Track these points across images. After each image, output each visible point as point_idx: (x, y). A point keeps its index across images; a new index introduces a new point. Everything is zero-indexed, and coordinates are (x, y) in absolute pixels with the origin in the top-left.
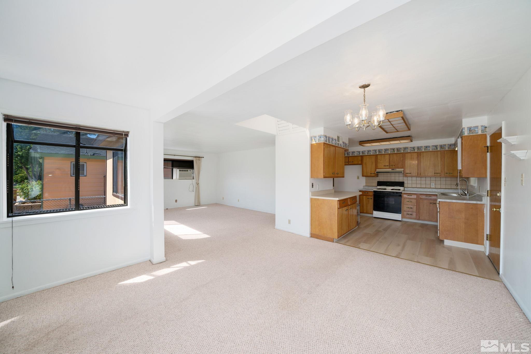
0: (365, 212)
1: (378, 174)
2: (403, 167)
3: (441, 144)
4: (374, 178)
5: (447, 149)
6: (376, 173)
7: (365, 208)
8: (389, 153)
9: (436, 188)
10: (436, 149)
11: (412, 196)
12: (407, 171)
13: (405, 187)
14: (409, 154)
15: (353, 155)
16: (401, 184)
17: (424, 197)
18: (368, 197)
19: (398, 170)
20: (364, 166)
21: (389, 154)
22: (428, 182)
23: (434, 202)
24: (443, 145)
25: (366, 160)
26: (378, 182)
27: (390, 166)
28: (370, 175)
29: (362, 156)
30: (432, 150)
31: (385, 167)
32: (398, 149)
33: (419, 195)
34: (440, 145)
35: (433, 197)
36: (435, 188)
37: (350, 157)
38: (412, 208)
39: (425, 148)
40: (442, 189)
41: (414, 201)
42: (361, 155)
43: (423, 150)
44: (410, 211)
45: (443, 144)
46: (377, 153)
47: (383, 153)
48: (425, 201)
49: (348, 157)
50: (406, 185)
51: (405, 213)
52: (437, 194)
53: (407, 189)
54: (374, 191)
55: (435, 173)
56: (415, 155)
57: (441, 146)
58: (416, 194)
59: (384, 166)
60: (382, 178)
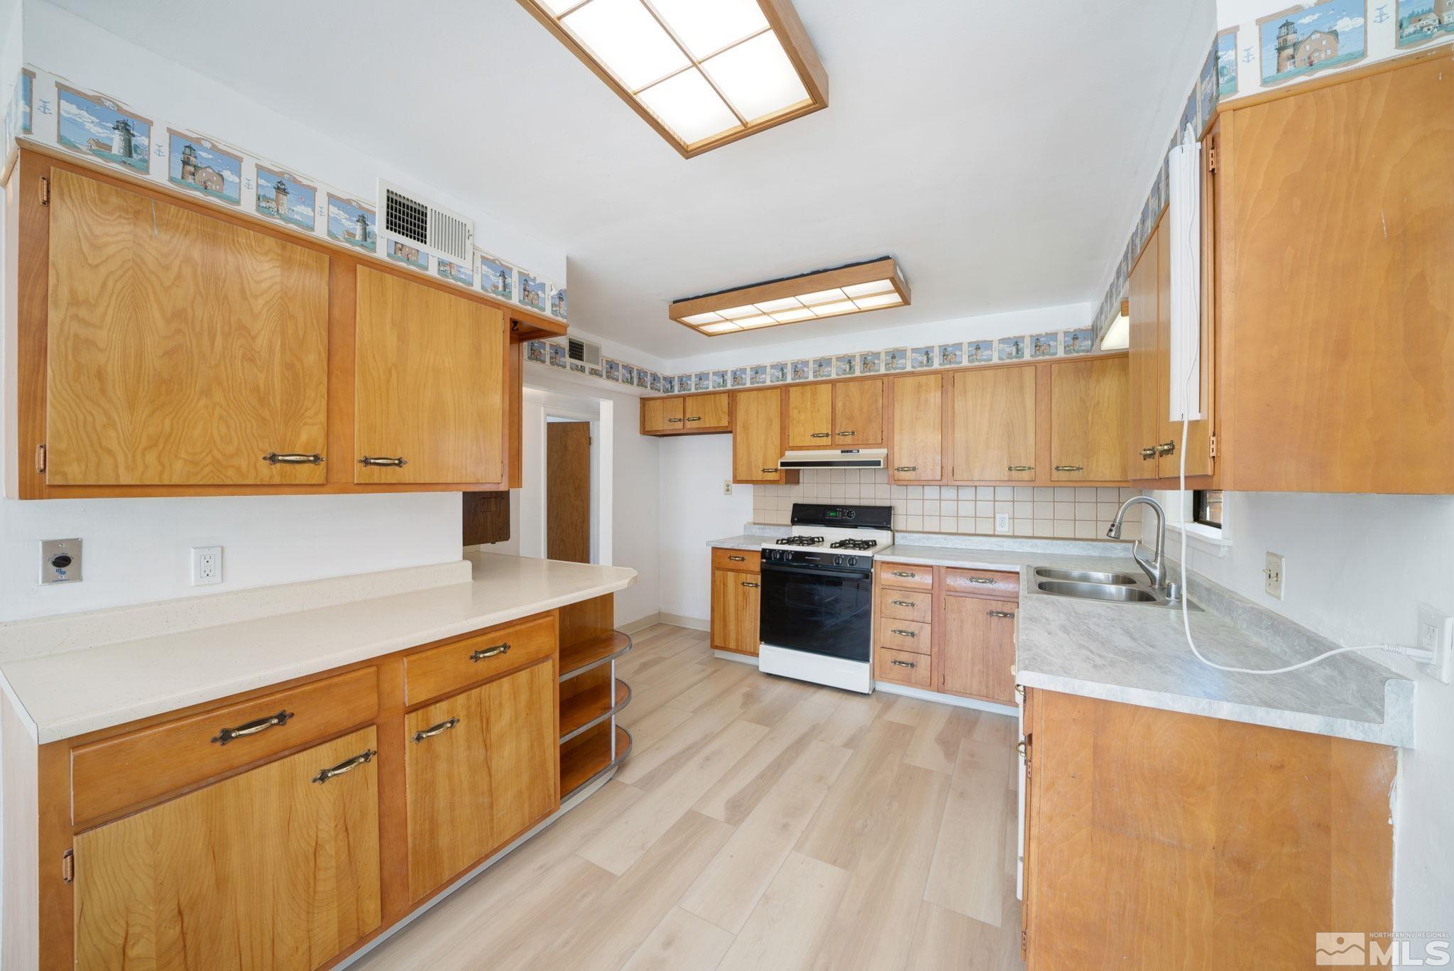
0: (732, 645)
2: (884, 440)
3: (1035, 332)
5: (1061, 354)
7: (732, 627)
9: (1014, 537)
10: (1018, 353)
11: (913, 575)
12: (902, 459)
13: (897, 531)
15: (700, 391)
16: (880, 517)
17: (962, 582)
18: (743, 577)
19: (866, 454)
20: (739, 438)
22: (985, 508)
23: (1006, 611)
24: (1047, 334)
25: (749, 410)
26: (796, 506)
27: (832, 437)
29: (732, 394)
30: (1000, 359)
31: (818, 441)
32: (867, 361)
33: (943, 571)
34: (1031, 336)
35: (1002, 586)
36: (1011, 534)
37: (691, 395)
38: (913, 635)
39: (974, 352)
41: (923, 602)
42: (729, 387)
43: (965, 363)
44: (905, 649)
45: (1043, 333)
46: (789, 380)
48: (970, 604)
49: (684, 397)
50: (899, 521)
51: (888, 656)
52: (1017, 569)
54: (764, 550)
55: (1010, 469)
57: (1037, 343)
58: (931, 567)
60: (813, 491)
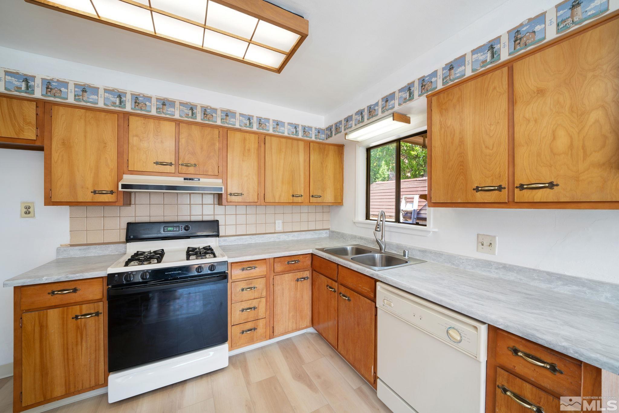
1: (130, 193)
4: (109, 211)
6: (120, 189)
8: (177, 116)
14: (238, 135)
21: (178, 122)
28: (89, 197)
40: (296, 234)
47: (154, 112)
53: (224, 241)
56: (252, 141)
59: (157, 163)
